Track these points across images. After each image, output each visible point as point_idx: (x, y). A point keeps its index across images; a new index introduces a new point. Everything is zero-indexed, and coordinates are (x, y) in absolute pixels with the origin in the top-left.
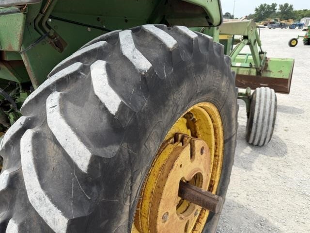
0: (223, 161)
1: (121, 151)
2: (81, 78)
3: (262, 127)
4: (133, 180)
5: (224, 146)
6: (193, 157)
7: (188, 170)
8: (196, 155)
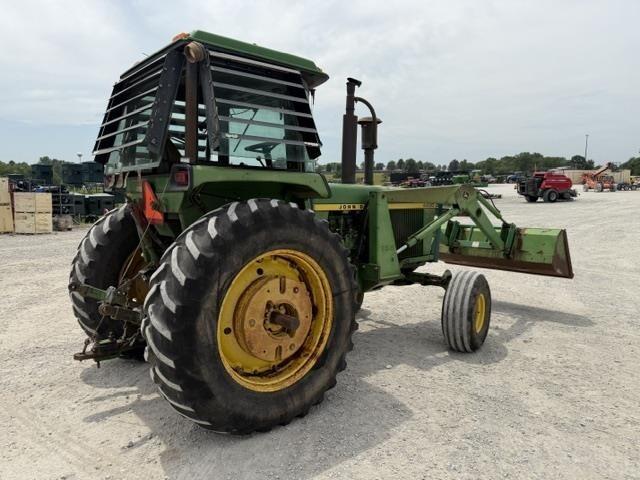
0: (333, 315)
1: (214, 256)
2: (204, 225)
3: (454, 320)
4: (220, 273)
5: (333, 300)
6: (283, 290)
7: (277, 298)
8: (287, 290)
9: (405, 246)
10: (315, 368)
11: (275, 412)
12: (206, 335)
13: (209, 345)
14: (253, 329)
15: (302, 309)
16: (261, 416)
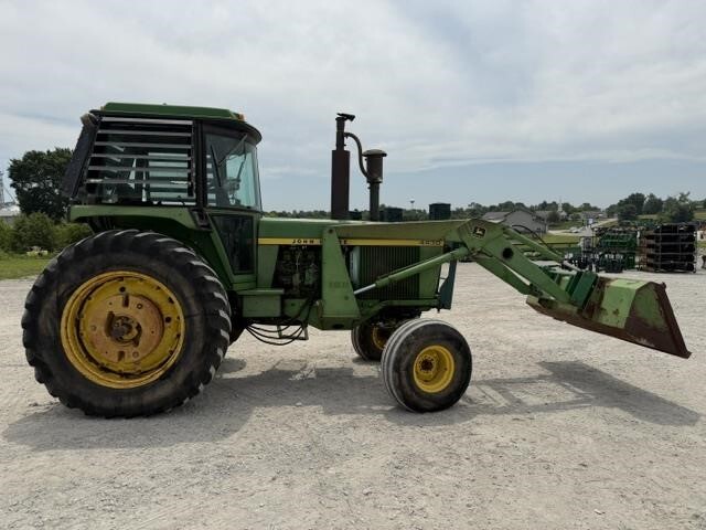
6: (126, 303)
7: (119, 310)
8: (130, 304)
9: (374, 285)
10: (162, 378)
11: (108, 403)
12: (47, 329)
13: (50, 337)
14: (95, 333)
15: (146, 324)
16: (96, 403)
